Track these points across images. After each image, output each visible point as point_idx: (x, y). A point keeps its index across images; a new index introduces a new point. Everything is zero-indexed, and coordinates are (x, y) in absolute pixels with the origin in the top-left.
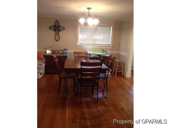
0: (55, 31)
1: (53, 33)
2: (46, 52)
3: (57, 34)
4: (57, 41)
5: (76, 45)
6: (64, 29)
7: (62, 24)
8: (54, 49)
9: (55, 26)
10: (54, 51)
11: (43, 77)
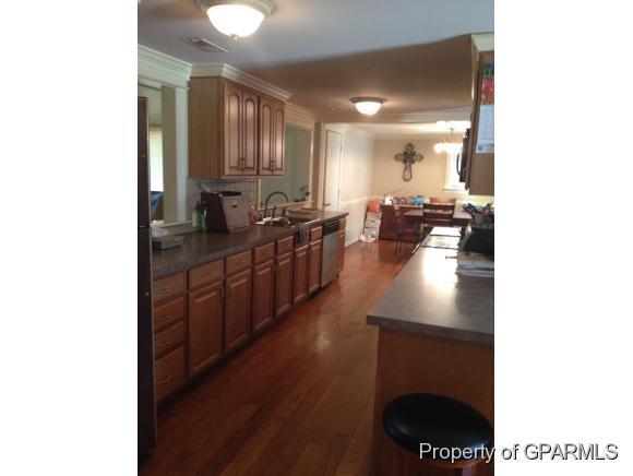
0: (405, 162)
1: (400, 166)
2: (384, 201)
3: (408, 168)
4: (406, 180)
5: (444, 190)
6: (422, 158)
7: (418, 150)
8: (400, 195)
9: (405, 154)
10: (398, 200)
11: (375, 242)
